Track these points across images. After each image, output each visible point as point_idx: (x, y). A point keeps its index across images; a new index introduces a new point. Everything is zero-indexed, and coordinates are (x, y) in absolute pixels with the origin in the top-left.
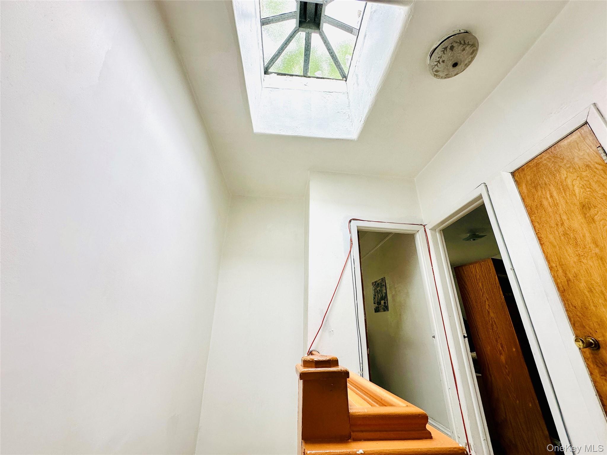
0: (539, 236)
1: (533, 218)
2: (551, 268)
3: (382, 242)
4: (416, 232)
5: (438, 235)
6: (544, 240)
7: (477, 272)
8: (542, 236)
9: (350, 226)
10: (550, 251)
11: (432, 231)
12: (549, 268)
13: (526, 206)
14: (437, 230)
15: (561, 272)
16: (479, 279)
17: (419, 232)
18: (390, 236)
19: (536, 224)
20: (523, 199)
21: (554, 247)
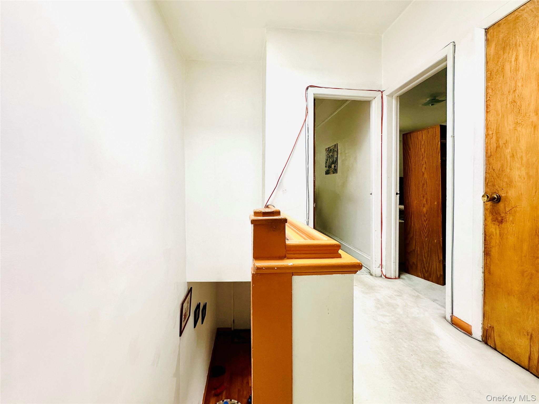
0: (488, 104)
1: (489, 84)
2: (487, 135)
3: (339, 109)
4: (373, 99)
5: (394, 102)
6: (491, 108)
7: (422, 138)
8: (491, 104)
9: (307, 93)
10: (492, 118)
11: (388, 97)
12: (486, 135)
13: (487, 70)
14: (394, 96)
15: (495, 139)
16: (423, 144)
17: (376, 99)
18: (348, 103)
19: (490, 91)
20: (487, 63)
21: (498, 115)
